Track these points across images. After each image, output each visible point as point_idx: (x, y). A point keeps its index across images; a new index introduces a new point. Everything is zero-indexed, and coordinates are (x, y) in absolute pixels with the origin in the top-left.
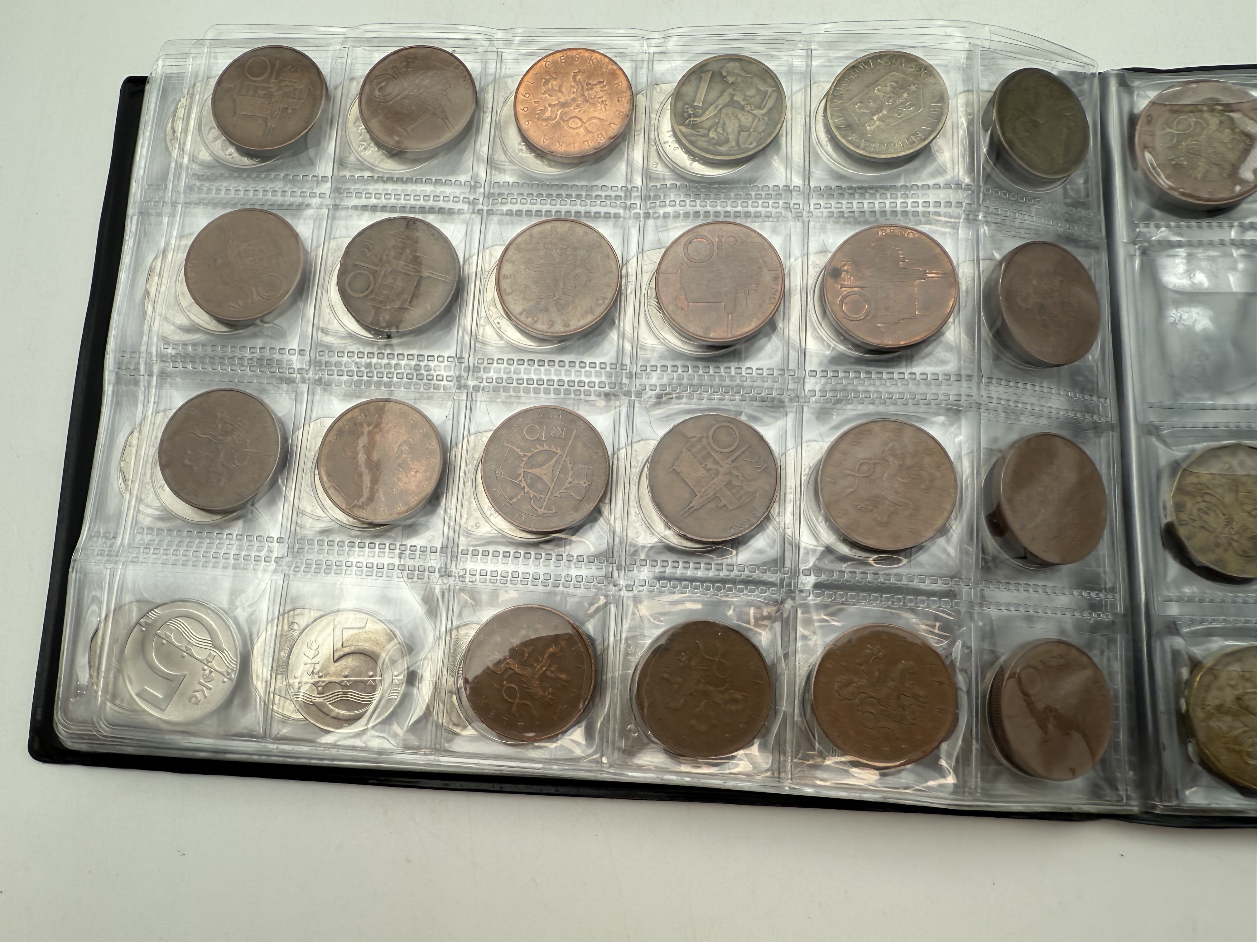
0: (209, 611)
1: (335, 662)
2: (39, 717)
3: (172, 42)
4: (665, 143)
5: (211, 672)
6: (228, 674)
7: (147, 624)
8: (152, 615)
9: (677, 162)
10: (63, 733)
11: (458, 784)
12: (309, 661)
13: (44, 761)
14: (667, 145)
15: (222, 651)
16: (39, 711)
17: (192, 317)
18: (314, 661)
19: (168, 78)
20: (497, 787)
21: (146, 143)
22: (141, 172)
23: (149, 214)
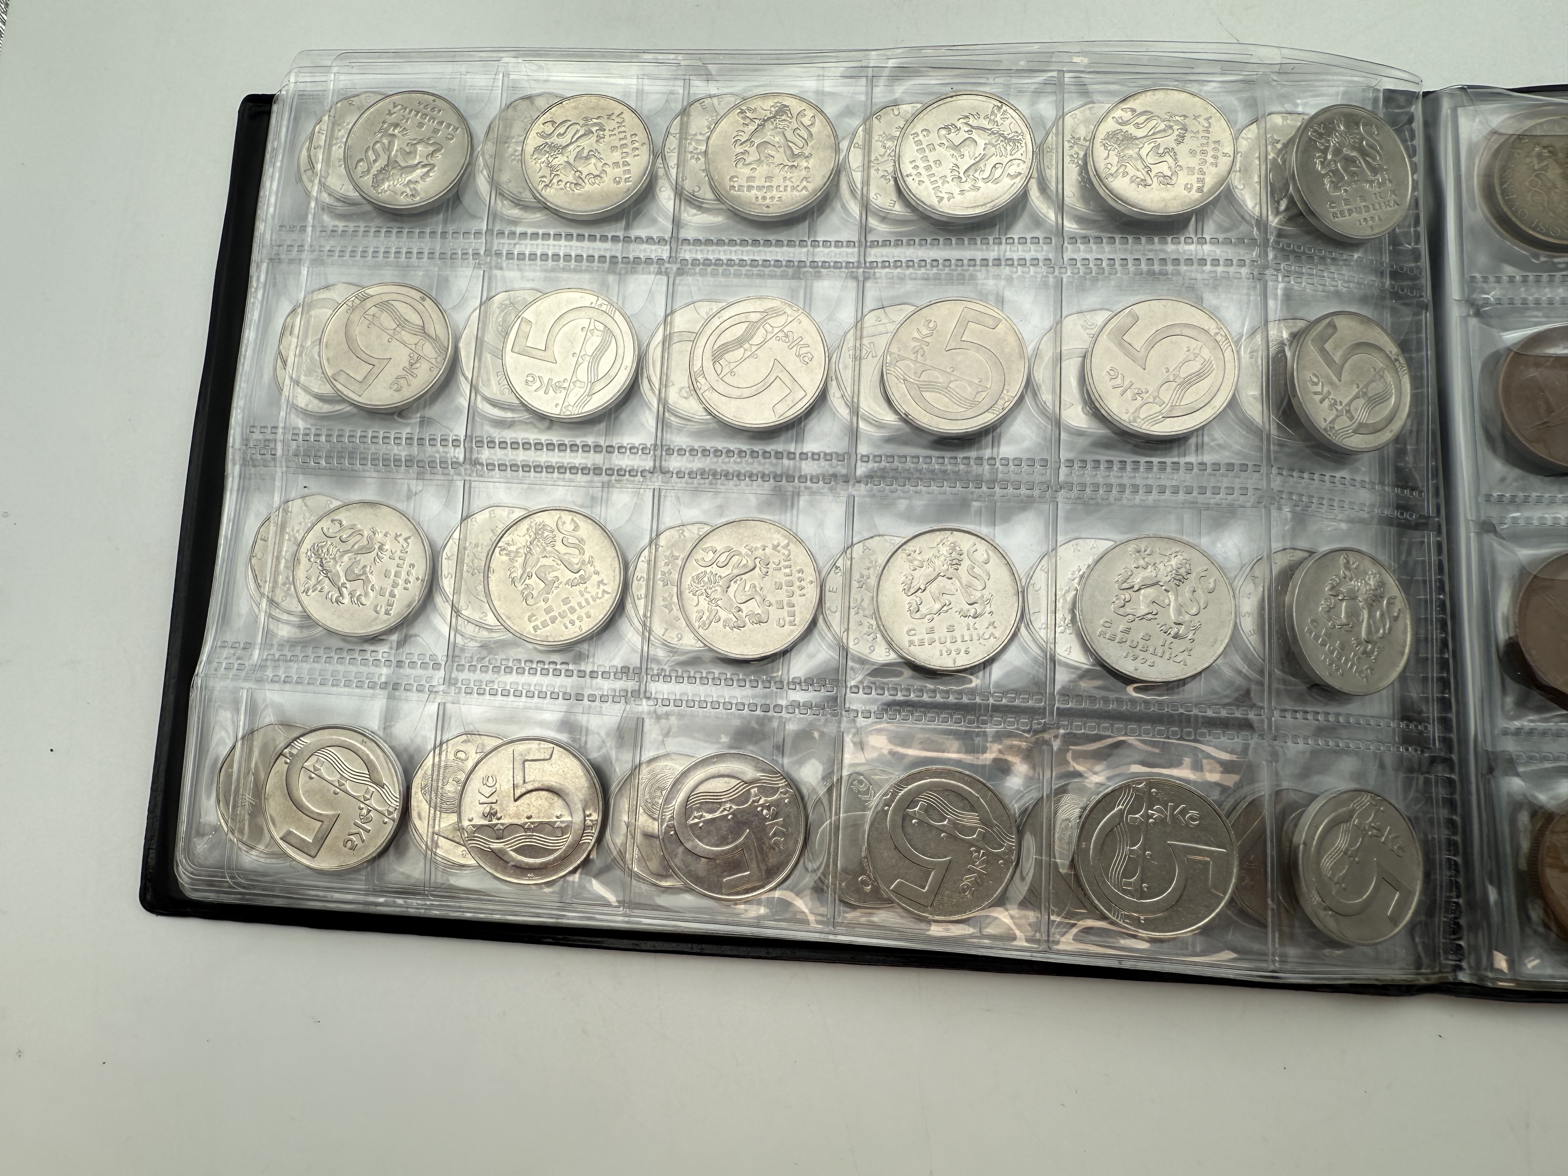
0: (365, 739)
1: (515, 800)
2: (152, 862)
3: (308, 52)
4: (908, 176)
5: (369, 811)
6: (390, 813)
7: (291, 754)
8: (298, 745)
9: (923, 199)
10: (187, 880)
11: (649, 945)
12: (484, 800)
13: (158, 913)
14: (910, 178)
15: (382, 786)
16: (153, 854)
17: (339, 387)
18: (491, 800)
19: (302, 97)
20: (696, 948)
21: (277, 175)
22: (271, 210)
23: (280, 261)
